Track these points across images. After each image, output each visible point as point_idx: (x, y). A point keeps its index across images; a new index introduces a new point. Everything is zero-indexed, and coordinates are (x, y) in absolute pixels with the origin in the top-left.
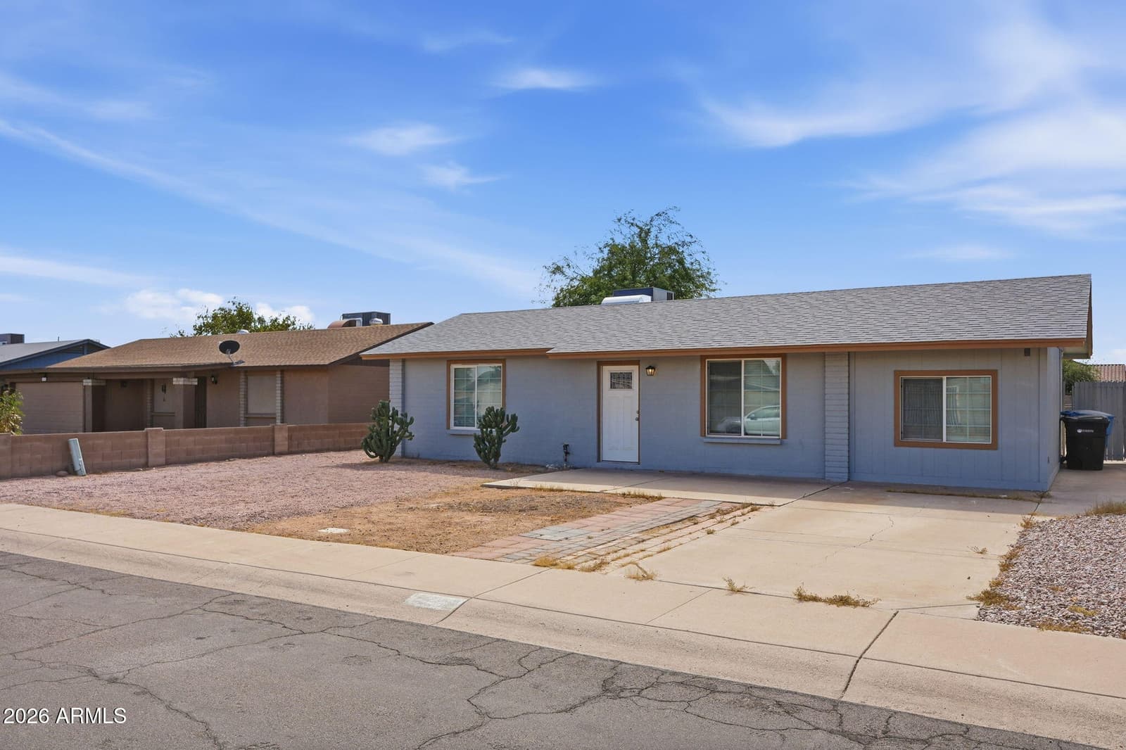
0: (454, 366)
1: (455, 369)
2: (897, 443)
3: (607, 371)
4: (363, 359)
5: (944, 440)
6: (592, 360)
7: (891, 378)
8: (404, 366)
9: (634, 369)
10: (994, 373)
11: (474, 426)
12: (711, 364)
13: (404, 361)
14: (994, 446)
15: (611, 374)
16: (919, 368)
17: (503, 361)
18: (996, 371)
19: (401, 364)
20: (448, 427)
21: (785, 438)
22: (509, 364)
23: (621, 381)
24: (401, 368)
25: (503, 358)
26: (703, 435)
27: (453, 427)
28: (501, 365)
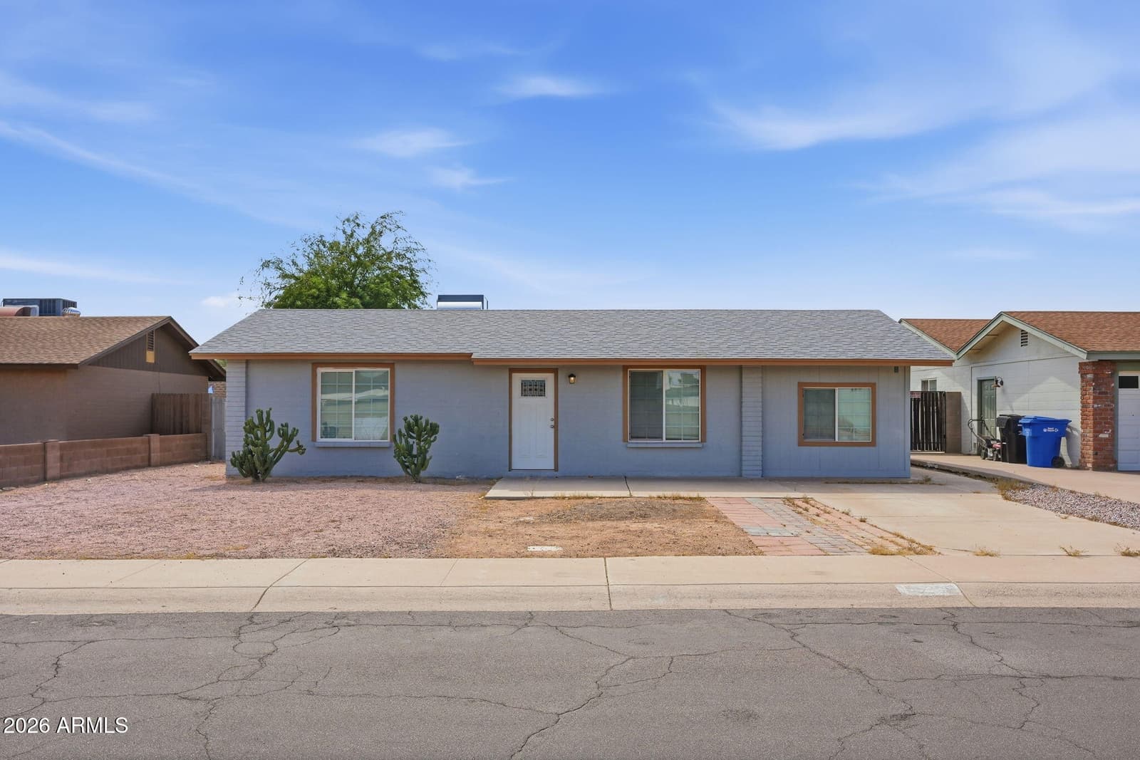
0: (320, 370)
1: (322, 374)
2: (800, 444)
3: (518, 378)
4: (193, 358)
5: (837, 440)
6: (504, 367)
7: (795, 389)
8: (247, 367)
9: (549, 378)
10: (873, 386)
11: (351, 438)
12: (632, 373)
13: (247, 362)
14: (873, 444)
15: (522, 381)
16: (817, 381)
17: (391, 365)
18: (874, 384)
19: (244, 366)
20: (314, 439)
21: (705, 442)
22: (398, 368)
23: (535, 389)
24: (244, 370)
25: (392, 362)
26: (625, 440)
27: (319, 439)
28: (389, 369)
